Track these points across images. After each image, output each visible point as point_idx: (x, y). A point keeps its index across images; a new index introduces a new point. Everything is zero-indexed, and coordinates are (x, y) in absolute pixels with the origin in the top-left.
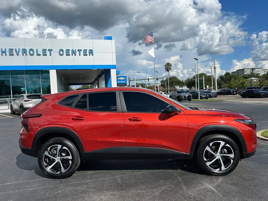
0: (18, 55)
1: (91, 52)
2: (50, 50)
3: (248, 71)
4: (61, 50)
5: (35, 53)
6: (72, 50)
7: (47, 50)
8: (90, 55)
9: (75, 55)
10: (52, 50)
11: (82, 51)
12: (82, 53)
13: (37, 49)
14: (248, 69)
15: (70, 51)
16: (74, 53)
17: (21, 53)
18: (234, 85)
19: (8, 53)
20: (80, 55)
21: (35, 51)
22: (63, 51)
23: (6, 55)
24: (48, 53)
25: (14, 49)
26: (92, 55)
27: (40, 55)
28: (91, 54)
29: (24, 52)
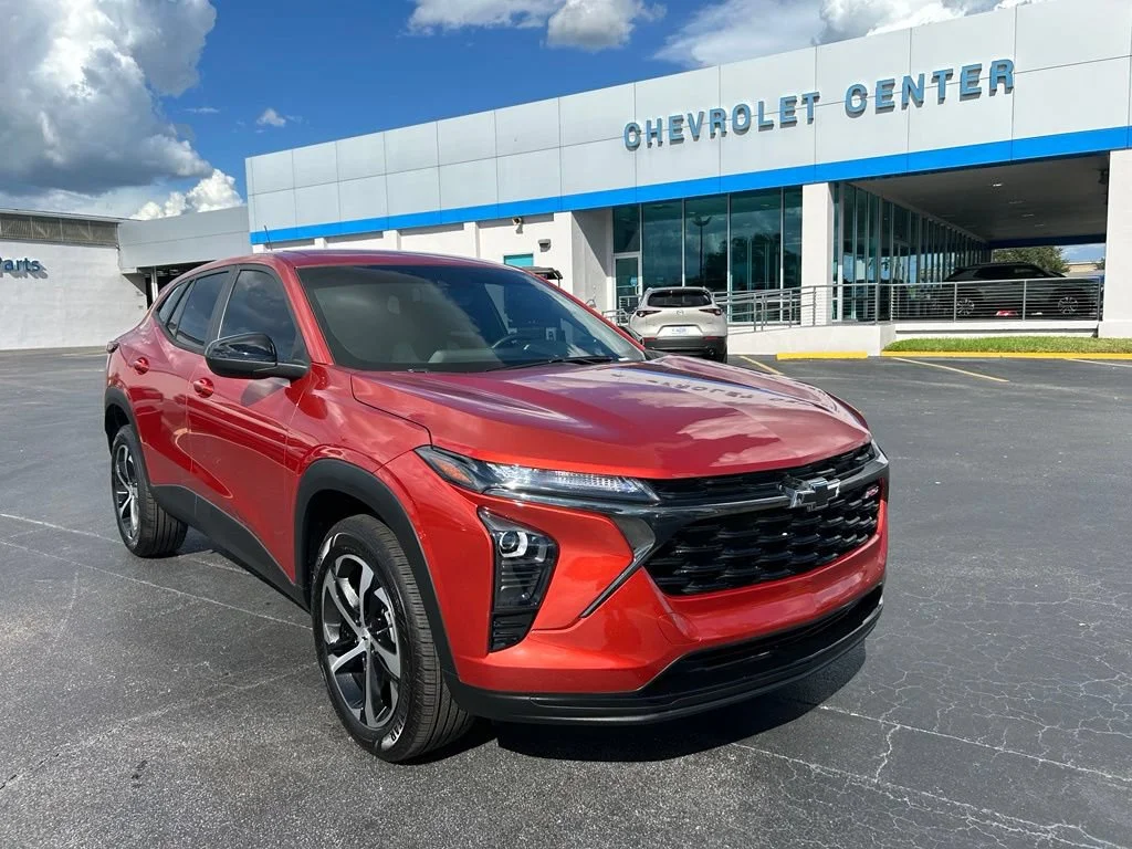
0: (696, 138)
1: (1003, 74)
2: (810, 99)
4: (857, 90)
5: (755, 121)
6: (908, 79)
7: (800, 100)
8: (993, 92)
9: (920, 103)
10: (816, 98)
11: (956, 77)
12: (953, 89)
13: (761, 104)
15: (898, 88)
16: (913, 92)
17: (706, 130)
19: (666, 137)
20: (942, 100)
21: (754, 110)
22: (864, 96)
23: (660, 143)
24: (801, 113)
25: (686, 118)
26: (1009, 89)
27: (770, 126)
28: (1001, 87)
29: (717, 125)
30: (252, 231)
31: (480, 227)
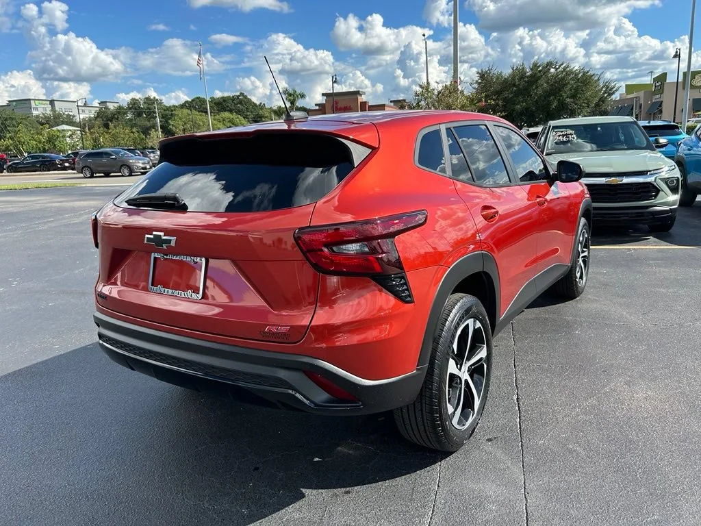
3: (40, 106)
14: (41, 102)
18: (28, 143)
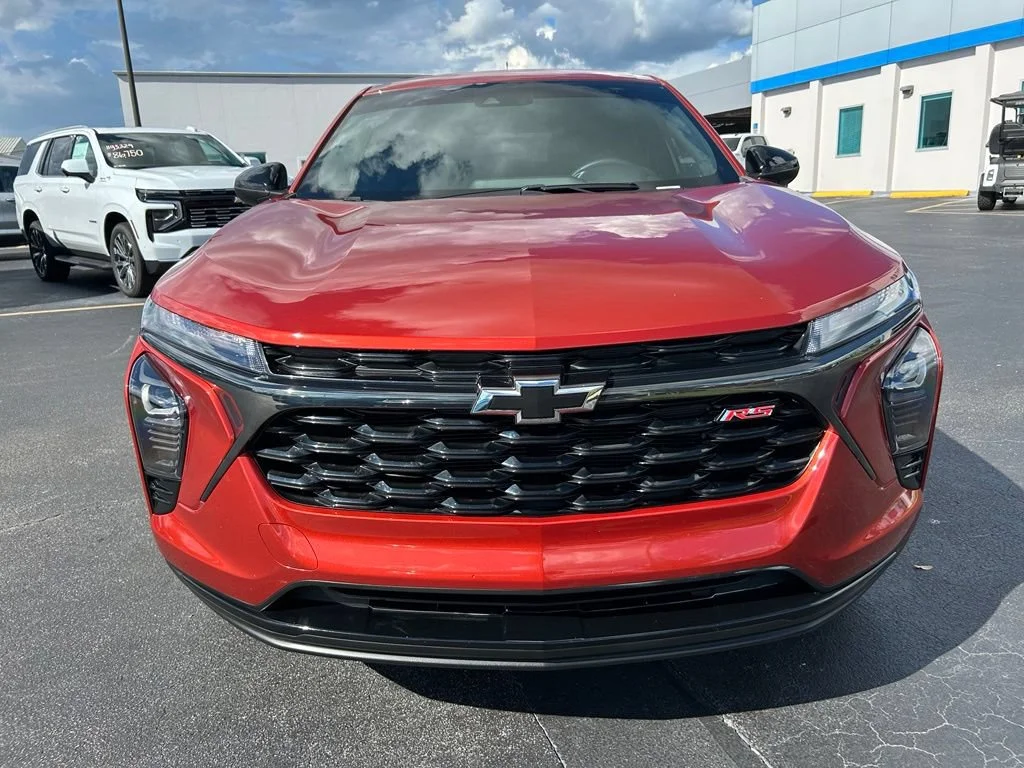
30: (753, 80)
31: (996, 49)
